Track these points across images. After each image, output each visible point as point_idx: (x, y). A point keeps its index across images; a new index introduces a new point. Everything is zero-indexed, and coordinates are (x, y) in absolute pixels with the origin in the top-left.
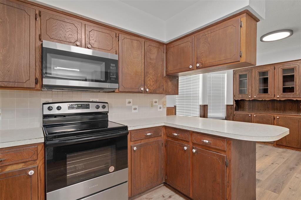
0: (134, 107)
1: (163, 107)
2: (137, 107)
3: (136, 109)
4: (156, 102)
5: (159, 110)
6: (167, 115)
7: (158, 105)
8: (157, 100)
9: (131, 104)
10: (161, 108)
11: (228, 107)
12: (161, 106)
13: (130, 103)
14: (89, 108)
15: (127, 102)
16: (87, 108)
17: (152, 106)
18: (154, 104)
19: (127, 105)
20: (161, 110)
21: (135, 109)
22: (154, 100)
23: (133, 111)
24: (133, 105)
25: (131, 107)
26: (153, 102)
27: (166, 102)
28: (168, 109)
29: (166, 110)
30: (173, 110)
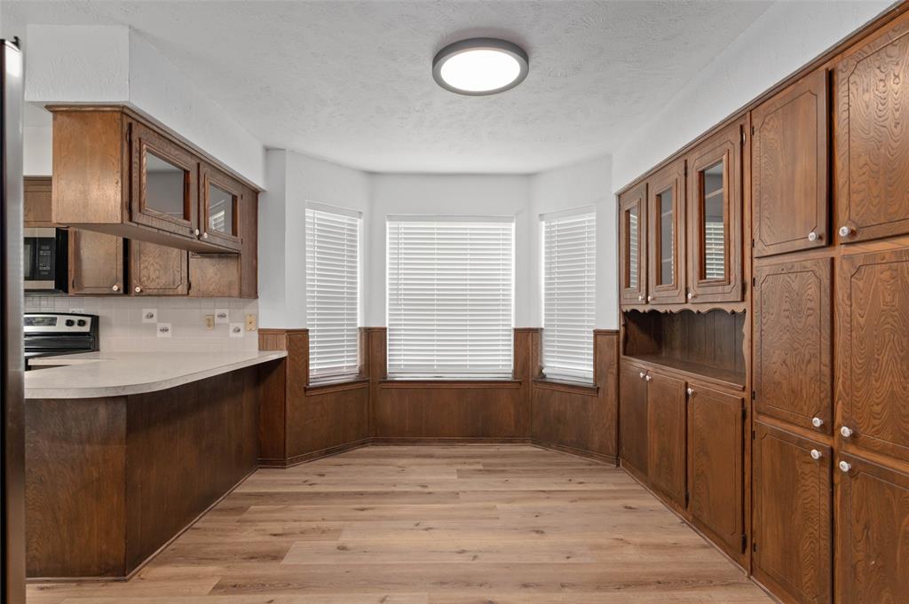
0: (160, 326)
1: (245, 328)
2: (169, 326)
3: (167, 330)
4: (223, 316)
5: (233, 335)
6: (260, 349)
7: (231, 324)
8: (226, 311)
9: (154, 320)
10: (239, 330)
11: (599, 337)
12: (241, 326)
13: (152, 316)
14: (55, 325)
15: (144, 315)
16: (50, 325)
17: (211, 324)
18: (217, 320)
19: (145, 321)
20: (241, 334)
21: (164, 330)
22: (218, 312)
23: (160, 335)
25: (154, 326)
26: (213, 316)
27: (257, 316)
28: (262, 333)
29: (256, 335)
30: (281, 336)
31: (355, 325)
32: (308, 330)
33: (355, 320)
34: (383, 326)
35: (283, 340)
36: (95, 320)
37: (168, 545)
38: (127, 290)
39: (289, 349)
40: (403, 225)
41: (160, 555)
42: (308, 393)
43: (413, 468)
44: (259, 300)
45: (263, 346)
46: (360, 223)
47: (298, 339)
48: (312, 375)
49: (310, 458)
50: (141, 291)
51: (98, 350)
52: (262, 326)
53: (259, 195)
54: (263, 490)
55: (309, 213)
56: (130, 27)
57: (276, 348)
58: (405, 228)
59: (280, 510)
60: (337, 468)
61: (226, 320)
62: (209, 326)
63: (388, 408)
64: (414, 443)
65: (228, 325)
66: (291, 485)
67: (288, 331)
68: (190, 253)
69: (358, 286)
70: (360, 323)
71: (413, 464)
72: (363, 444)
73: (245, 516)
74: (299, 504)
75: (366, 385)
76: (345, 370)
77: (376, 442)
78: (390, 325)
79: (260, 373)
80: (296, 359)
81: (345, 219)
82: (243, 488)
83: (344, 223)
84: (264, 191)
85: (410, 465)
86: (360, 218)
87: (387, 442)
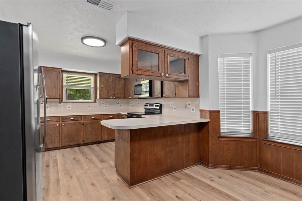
0: (174, 107)
1: (196, 109)
4: (189, 104)
5: (192, 111)
6: (200, 118)
8: (190, 103)
9: (172, 105)
10: (194, 110)
12: (194, 108)
17: (186, 107)
18: (188, 106)
19: (170, 106)
20: (194, 111)
21: (175, 109)
22: (188, 103)
24: (174, 106)
25: (172, 107)
26: (187, 104)
27: (199, 104)
28: (201, 111)
29: (199, 112)
30: (207, 113)
31: (249, 109)
32: (219, 111)
33: (249, 107)
34: (265, 111)
35: (208, 114)
36: (161, 105)
37: (148, 182)
38: (162, 96)
39: (210, 118)
40: (278, 54)
41: (144, 184)
42: (220, 139)
43: (275, 195)
44: (200, 98)
45: (201, 117)
46: (251, 58)
47: (215, 115)
48: (222, 131)
49: (221, 168)
50: (165, 96)
51: (162, 114)
52: (201, 108)
53: (200, 57)
54: (192, 174)
55: (220, 59)
56: (128, 11)
57: (206, 118)
58: (280, 56)
59: (189, 187)
60: (230, 177)
61: (190, 106)
62: (185, 108)
63: (269, 155)
64: (287, 180)
65: (190, 108)
66: (204, 177)
67: (210, 111)
68: (176, 82)
69: (251, 90)
70: (252, 109)
71: (276, 193)
72: (253, 170)
73: (177, 183)
74: (198, 188)
75: (255, 140)
76: (242, 131)
77: (261, 171)
78: (271, 110)
79: (200, 127)
80: (214, 122)
81: (242, 58)
82: (187, 171)
83: (241, 61)
84: (201, 55)
85: (274, 193)
86: (251, 56)
87: (268, 173)
